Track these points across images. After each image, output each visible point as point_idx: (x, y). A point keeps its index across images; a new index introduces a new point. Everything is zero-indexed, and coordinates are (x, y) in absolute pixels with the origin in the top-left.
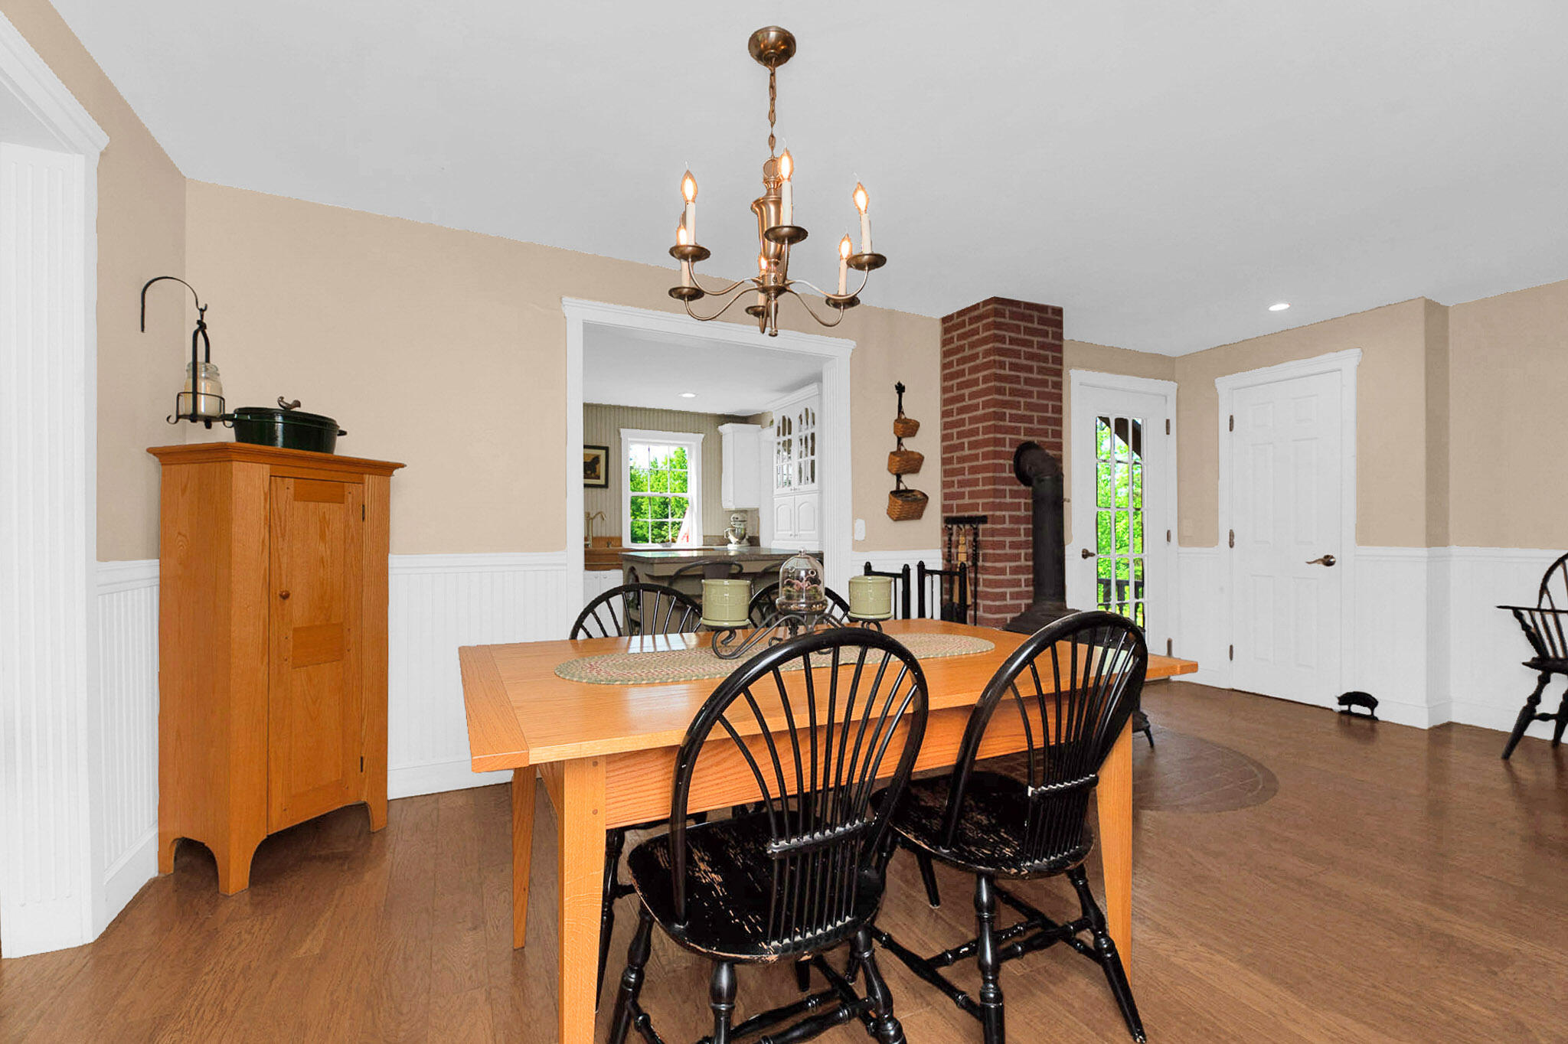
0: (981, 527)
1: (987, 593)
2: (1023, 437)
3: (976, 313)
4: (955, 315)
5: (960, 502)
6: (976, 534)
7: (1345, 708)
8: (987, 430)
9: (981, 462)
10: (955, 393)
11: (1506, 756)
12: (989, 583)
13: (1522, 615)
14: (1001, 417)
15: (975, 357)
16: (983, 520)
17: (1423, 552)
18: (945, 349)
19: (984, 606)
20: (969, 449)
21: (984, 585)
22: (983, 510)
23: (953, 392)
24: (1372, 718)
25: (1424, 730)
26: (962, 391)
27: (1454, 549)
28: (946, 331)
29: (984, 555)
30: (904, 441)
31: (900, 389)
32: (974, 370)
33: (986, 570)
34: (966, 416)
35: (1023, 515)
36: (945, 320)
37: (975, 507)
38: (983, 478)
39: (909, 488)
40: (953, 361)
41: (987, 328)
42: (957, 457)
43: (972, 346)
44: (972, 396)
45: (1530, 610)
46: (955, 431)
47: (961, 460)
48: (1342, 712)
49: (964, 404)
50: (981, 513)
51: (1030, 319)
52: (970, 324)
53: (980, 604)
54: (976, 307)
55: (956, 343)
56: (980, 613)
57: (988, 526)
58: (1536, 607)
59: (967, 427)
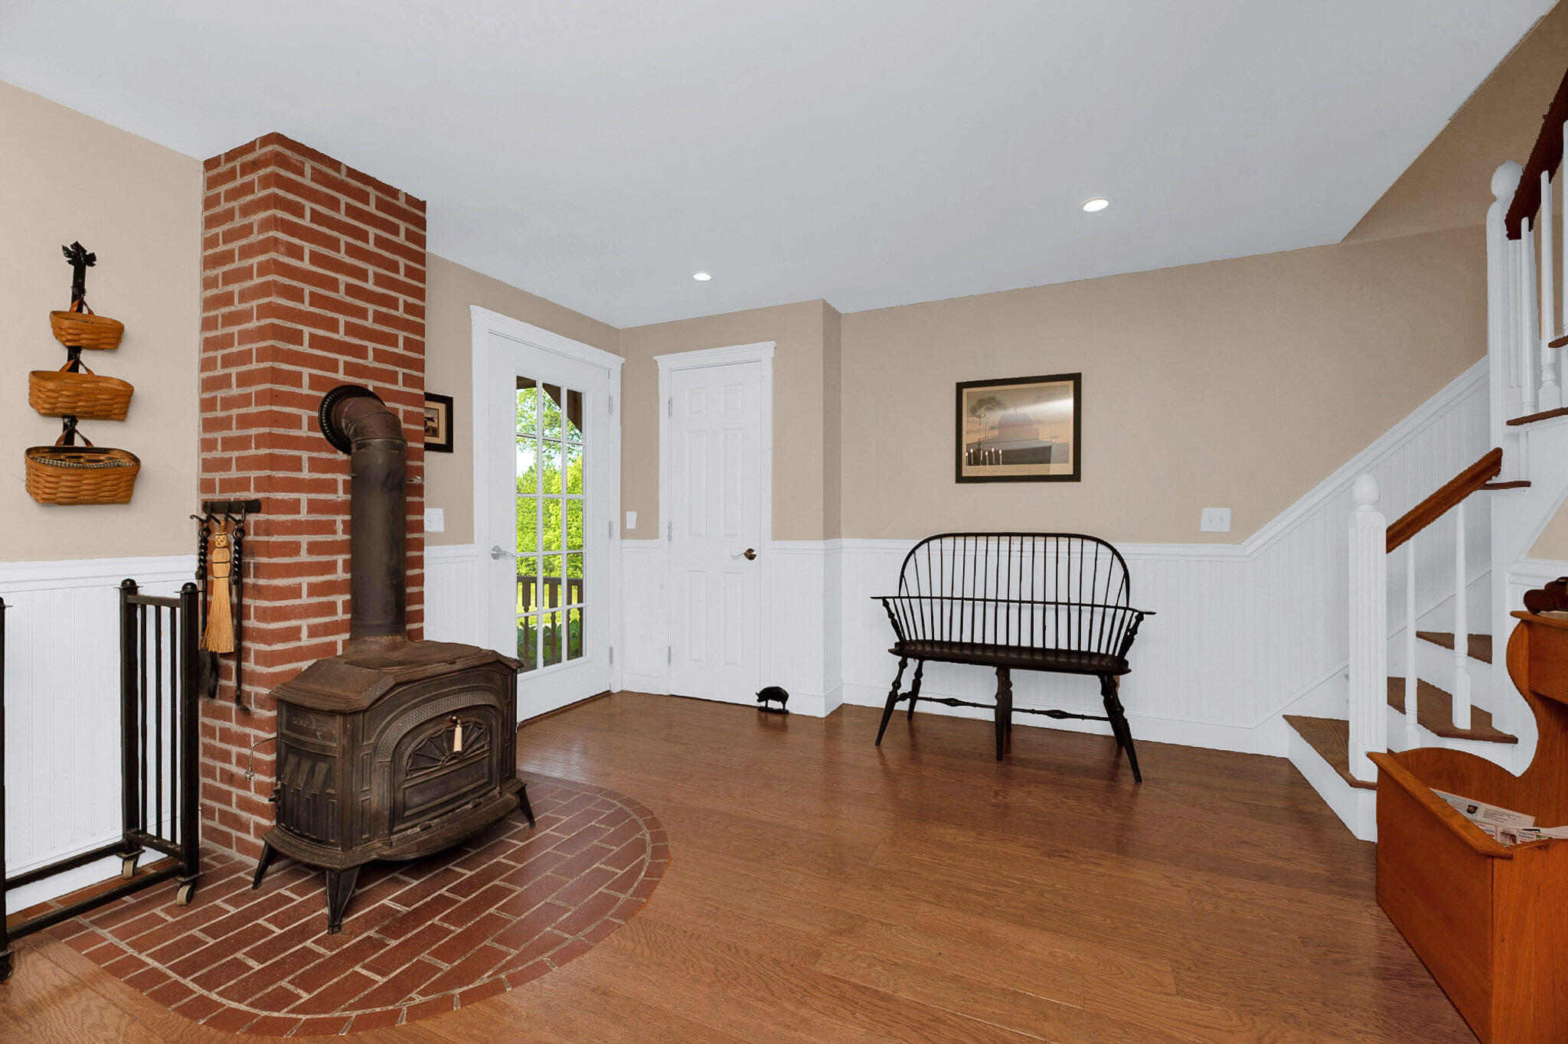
0: (252, 518)
1: (259, 631)
2: (341, 377)
3: (250, 157)
4: (223, 158)
5: (225, 475)
6: (242, 531)
7: (763, 704)
8: (263, 355)
9: (253, 409)
10: (221, 290)
11: (878, 742)
12: (264, 615)
13: (888, 603)
14: (296, 337)
15: (246, 230)
16: (254, 506)
17: (820, 544)
18: (208, 213)
19: (256, 652)
20: (238, 386)
21: (258, 618)
22: (257, 490)
23: (217, 287)
24: (784, 712)
25: (822, 718)
26: (229, 288)
27: (846, 542)
28: (211, 183)
29: (257, 566)
30: (85, 357)
31: (80, 259)
32: (247, 252)
33: (259, 592)
34: (235, 329)
35: (340, 500)
36: (210, 164)
37: (243, 484)
38: (257, 436)
39: (96, 444)
40: (217, 235)
41: (265, 182)
42: (222, 399)
43: (246, 211)
44: (244, 296)
45: (894, 598)
46: (220, 353)
47: (228, 403)
48: (760, 709)
49: (232, 309)
50: (252, 495)
51: (364, 198)
52: (243, 174)
53: (250, 649)
54: (249, 148)
55: (224, 206)
56: (250, 665)
57: (262, 517)
58: (898, 595)
59: (236, 348)
